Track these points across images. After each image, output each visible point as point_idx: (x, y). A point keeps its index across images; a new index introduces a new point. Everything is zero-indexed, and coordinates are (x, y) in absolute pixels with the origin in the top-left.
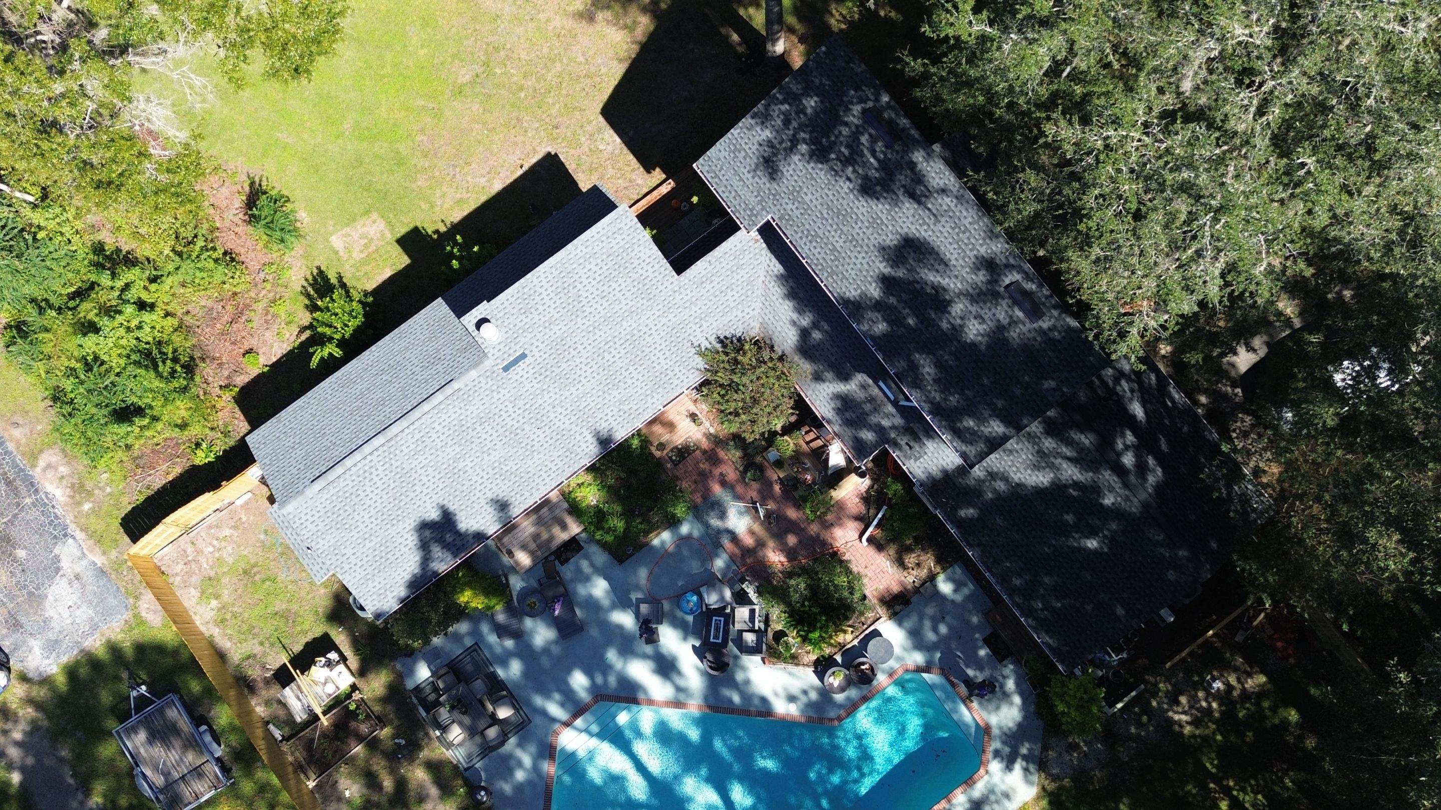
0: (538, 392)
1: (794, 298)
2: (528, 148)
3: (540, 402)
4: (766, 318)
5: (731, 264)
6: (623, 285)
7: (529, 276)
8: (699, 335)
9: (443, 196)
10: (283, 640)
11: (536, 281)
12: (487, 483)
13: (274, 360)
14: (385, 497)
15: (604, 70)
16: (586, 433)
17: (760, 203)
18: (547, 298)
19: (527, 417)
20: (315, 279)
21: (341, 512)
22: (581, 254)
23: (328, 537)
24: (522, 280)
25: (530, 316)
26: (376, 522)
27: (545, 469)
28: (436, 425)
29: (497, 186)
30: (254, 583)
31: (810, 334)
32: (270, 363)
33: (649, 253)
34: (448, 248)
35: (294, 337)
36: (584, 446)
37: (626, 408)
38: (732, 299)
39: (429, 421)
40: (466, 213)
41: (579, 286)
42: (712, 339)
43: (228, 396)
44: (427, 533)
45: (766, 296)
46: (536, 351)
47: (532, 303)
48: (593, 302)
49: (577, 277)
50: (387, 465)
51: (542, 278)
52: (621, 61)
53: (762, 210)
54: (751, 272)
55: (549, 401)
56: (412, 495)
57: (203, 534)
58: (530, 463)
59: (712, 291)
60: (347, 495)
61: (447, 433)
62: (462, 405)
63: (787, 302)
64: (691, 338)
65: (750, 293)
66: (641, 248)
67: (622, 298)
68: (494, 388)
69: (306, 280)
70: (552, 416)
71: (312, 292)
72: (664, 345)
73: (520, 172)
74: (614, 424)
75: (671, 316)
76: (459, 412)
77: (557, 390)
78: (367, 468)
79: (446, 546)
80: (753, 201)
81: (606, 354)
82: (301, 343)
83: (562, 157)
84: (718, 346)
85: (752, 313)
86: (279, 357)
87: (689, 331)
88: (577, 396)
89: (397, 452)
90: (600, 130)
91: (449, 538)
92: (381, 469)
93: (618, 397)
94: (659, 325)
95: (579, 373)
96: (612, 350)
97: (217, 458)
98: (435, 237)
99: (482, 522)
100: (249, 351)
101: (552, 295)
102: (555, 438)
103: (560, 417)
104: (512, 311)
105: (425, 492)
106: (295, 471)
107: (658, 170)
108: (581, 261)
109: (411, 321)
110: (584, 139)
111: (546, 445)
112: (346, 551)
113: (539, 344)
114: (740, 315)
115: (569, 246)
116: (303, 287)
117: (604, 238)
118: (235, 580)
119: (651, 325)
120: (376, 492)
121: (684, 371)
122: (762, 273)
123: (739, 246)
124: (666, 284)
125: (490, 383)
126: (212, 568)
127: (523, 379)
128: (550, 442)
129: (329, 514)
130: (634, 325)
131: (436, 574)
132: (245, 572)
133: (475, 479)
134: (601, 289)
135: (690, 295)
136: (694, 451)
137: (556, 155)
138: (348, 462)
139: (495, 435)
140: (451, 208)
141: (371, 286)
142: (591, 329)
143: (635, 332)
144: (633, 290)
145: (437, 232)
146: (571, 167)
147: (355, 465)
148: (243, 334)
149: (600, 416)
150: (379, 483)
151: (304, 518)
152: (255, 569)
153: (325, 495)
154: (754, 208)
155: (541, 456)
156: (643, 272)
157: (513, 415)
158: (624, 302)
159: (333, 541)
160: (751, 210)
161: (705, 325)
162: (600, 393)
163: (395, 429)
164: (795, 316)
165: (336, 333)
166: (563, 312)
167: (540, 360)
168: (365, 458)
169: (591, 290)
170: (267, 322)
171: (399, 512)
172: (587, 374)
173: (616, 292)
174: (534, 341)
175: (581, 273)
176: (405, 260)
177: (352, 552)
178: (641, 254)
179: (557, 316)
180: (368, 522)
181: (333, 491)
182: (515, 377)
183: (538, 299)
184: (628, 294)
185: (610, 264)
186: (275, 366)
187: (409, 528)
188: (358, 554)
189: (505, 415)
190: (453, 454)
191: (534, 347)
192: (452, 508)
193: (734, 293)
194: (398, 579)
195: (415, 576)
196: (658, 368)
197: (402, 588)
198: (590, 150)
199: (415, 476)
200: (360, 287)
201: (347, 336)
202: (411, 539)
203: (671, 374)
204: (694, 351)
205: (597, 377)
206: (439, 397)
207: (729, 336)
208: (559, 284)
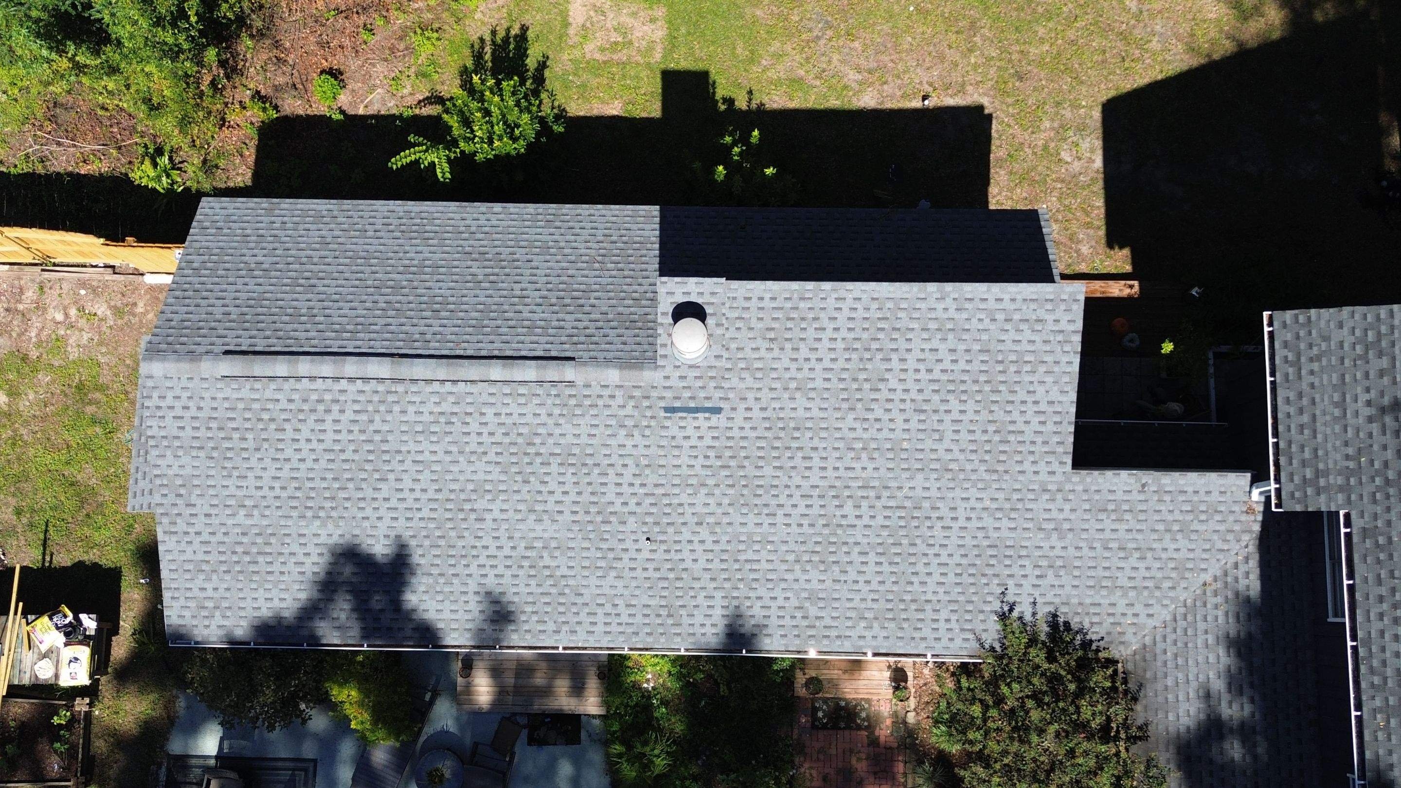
0: (693, 481)
1: (1239, 654)
2: (956, 77)
3: (684, 498)
4: (1160, 646)
5: (1177, 516)
6: (970, 415)
7: (827, 286)
8: (1027, 588)
9: (778, 56)
10: (51, 529)
11: (831, 303)
12: (500, 563)
13: (361, 111)
14: (323, 463)
15: (1155, 45)
16: (718, 602)
17: (1348, 473)
18: (826, 344)
19: (645, 507)
20: (506, 40)
21: (236, 435)
22: (940, 314)
23: (186, 460)
24: (810, 285)
25: (776, 353)
26: (277, 492)
27: (608, 608)
28: (490, 411)
29: (868, 100)
30: (79, 414)
31: (1221, 737)
32: (351, 112)
33: (1054, 395)
34: (728, 139)
35: (411, 101)
36: (699, 619)
37: (813, 611)
38: (1129, 573)
39: (485, 398)
40: (792, 105)
41: (895, 364)
42: (1043, 611)
43: (256, 114)
44: (348, 570)
45: (1190, 609)
46: (740, 414)
47: (797, 334)
48: (895, 406)
49: (903, 345)
50: (364, 417)
51: (844, 306)
52: (1191, 50)
53: (1341, 489)
54: (1198, 553)
55: (699, 509)
56: (369, 493)
57: (65, 286)
58: (593, 581)
59: (1108, 535)
60: (266, 416)
61: (498, 438)
62: (557, 411)
63: (1221, 651)
64: (1010, 583)
65: (1167, 584)
66: (1049, 379)
67: (949, 435)
68: (629, 423)
69: (494, 33)
70: (686, 535)
71: (488, 57)
72: (957, 559)
73: (916, 104)
74: (774, 621)
75: (1005, 523)
76: (544, 418)
77: (726, 501)
78: (328, 397)
79: (362, 610)
80: (1335, 459)
81: (850, 503)
82: (415, 117)
83: (995, 126)
84: (1044, 629)
85: (1142, 619)
86: (371, 111)
87: (1015, 570)
88: (750, 535)
89: (396, 408)
90: (1081, 129)
91: (377, 601)
92: (349, 415)
93: (815, 585)
94: (975, 524)
95: (782, 500)
96: (864, 504)
97: (170, 191)
98: (723, 107)
99: (446, 615)
100: (335, 74)
101: (840, 345)
102: (663, 573)
103: (696, 546)
104: (754, 323)
105: (393, 503)
106: (218, 311)
107: (1126, 252)
108: (933, 325)
109: (584, 209)
110: (1047, 124)
111: (639, 573)
112: (199, 502)
113: (756, 407)
114: (1120, 609)
115: (932, 288)
116: (482, 40)
117: (1000, 316)
118: (57, 389)
119: (961, 514)
120: (314, 445)
121: (954, 625)
122: (1215, 569)
123: (1215, 497)
124: (1042, 467)
125: (629, 410)
126: (39, 344)
127: (686, 444)
128: (651, 573)
129: (214, 425)
130: (934, 493)
131: (314, 640)
132: (80, 387)
133: (487, 541)
134: (927, 395)
135: (1066, 514)
136: (859, 728)
137: (990, 117)
138: (304, 366)
139: (573, 497)
140: (778, 83)
141: (576, 109)
142: (859, 445)
143: (926, 504)
144: (978, 436)
145: (730, 101)
146: (997, 152)
147: (312, 378)
148: (347, 42)
149: (762, 592)
150: (330, 436)
151: (169, 401)
152: (98, 395)
153: (229, 391)
154: (1326, 473)
155: (620, 583)
156: (1020, 419)
157: (625, 489)
158: (946, 444)
159: (188, 471)
160: (1317, 474)
161: (1051, 579)
162: (791, 557)
163: (420, 369)
164: (1218, 685)
165: (467, 140)
166: (835, 384)
167: (736, 433)
168: (337, 379)
169: (910, 384)
170: (392, 50)
171: (328, 504)
172: (795, 512)
173: (948, 418)
174: (750, 396)
175: (916, 344)
176: (654, 109)
177: (207, 509)
178: (1041, 390)
179: (819, 383)
180: (266, 482)
181: (245, 393)
182: (674, 431)
183: (811, 334)
184: (964, 436)
185: (976, 366)
186: (353, 122)
187: (322, 539)
188: (216, 521)
189: (612, 478)
190: (481, 476)
191: (743, 406)
192: (416, 558)
193: (1141, 565)
194: (248, 604)
195: (279, 619)
196: (917, 587)
197: (244, 623)
198: (1045, 147)
199: (394, 465)
200: (560, 100)
201: (479, 157)
202: (315, 558)
203: (929, 614)
204: (997, 606)
205: (806, 529)
206: (529, 372)
207: (1075, 626)
208: (865, 336)
